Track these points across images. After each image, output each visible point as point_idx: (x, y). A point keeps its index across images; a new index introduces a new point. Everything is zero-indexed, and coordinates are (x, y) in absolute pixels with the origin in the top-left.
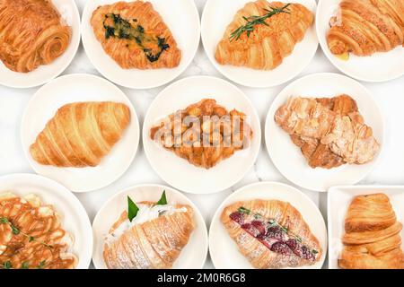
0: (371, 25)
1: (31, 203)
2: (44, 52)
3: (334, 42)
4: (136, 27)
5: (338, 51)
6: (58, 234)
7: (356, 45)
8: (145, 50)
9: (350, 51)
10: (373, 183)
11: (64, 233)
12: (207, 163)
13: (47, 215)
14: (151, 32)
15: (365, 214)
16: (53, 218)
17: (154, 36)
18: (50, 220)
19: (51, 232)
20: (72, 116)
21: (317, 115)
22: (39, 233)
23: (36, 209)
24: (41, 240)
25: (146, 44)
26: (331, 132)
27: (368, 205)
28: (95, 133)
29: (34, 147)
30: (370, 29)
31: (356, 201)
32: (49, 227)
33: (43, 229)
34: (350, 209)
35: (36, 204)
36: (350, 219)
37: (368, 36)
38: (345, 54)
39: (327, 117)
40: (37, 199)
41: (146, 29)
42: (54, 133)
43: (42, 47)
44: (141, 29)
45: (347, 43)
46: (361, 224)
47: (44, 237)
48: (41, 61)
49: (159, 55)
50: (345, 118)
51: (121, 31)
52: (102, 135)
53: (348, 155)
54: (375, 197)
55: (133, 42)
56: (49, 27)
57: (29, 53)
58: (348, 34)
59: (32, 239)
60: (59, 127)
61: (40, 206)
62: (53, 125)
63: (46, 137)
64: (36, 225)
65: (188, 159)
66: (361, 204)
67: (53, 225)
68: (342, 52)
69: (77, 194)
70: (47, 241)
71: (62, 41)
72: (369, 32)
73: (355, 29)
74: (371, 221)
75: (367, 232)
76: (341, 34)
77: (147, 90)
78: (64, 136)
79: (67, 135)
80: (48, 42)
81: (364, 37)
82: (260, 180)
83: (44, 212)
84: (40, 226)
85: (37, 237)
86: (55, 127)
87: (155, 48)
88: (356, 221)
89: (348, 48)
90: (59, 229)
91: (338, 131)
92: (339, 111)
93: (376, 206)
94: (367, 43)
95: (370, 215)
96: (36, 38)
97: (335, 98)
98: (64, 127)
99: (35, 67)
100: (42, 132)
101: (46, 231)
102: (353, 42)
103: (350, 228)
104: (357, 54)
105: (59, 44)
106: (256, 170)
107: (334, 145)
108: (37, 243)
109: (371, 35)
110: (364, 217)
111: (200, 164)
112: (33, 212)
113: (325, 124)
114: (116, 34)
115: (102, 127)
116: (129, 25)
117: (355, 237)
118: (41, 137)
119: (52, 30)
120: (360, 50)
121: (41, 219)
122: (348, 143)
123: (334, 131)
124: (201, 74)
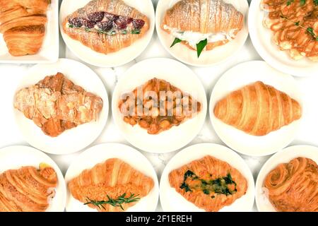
0: (21, 192)
1: (298, 53)
2: (285, 174)
3: (51, 178)
4: (210, 192)
5: (48, 170)
6: (276, 27)
7: (33, 175)
8: (197, 177)
9: (39, 170)
10: (22, 65)
11: (271, 28)
12: (155, 83)
13: (284, 43)
14: (197, 193)
15: (28, 40)
16: (280, 40)
17: (194, 191)
18: (282, 38)
19: (282, 29)
20: (258, 124)
21: (71, 112)
22: (291, 28)
23: (293, 48)
24: (290, 23)
25: (198, 182)
26: (55, 102)
27: (26, 47)
28: (247, 104)
29: (297, 117)
30: (22, 189)
31: (35, 50)
32: (283, 33)
33: (288, 32)
34: (40, 44)
35: (293, 52)
36: (41, 36)
37: (24, 182)
38: (43, 168)
39: (63, 113)
40: (292, 55)
41: (202, 194)
42: (277, 118)
43: (287, 178)
44: (206, 192)
45: (41, 177)
46: (32, 32)
47: (287, 25)
48: (287, 166)
49: (186, 178)
50: (49, 117)
51: (220, 185)
52: (242, 101)
53: (36, 90)
54: (21, 53)
55: (208, 180)
56: (281, 194)
57: (297, 173)
58: (40, 185)
59: (297, 24)
60: (271, 120)
61: (290, 50)
62: (275, 124)
63: (285, 119)
64: (293, 35)
65: (170, 87)
66: (31, 48)
67: (280, 35)
68: (45, 169)
69: (261, 59)
70: (285, 22)
71: (270, 182)
72: (24, 186)
73: (35, 189)
74: (24, 34)
75: (27, 25)
76: (46, 184)
77: (203, 142)
78: (271, 112)
79: (268, 112)
80: (281, 182)
81: (27, 182)
82: (113, 68)
83: (287, 45)
84: (291, 34)
85: (293, 25)
86: (274, 122)
87: (190, 182)
88: (36, 34)
89: (41, 173)
90: (275, 31)
91: (50, 105)
92: (55, 120)
93: (20, 46)
94: (25, 178)
95: (24, 39)
96: (291, 185)
97: (62, 131)
98: (267, 119)
99: (292, 162)
100: (286, 124)
101: (285, 30)
102: (36, 178)
103: (41, 29)
104: (33, 168)
105: (272, 179)
106: (116, 76)
107: (49, 93)
108: (293, 20)
109: (22, 183)
110: (29, 37)
111: (161, 82)
112: (296, 45)
113: (62, 107)
114: (223, 181)
115: (241, 106)
116: (216, 191)
117: (37, 21)
118: (288, 121)
119: (278, 191)
120: (31, 171)
121: (289, 39)
122: (39, 99)
123: (53, 104)
124: (159, 155)
